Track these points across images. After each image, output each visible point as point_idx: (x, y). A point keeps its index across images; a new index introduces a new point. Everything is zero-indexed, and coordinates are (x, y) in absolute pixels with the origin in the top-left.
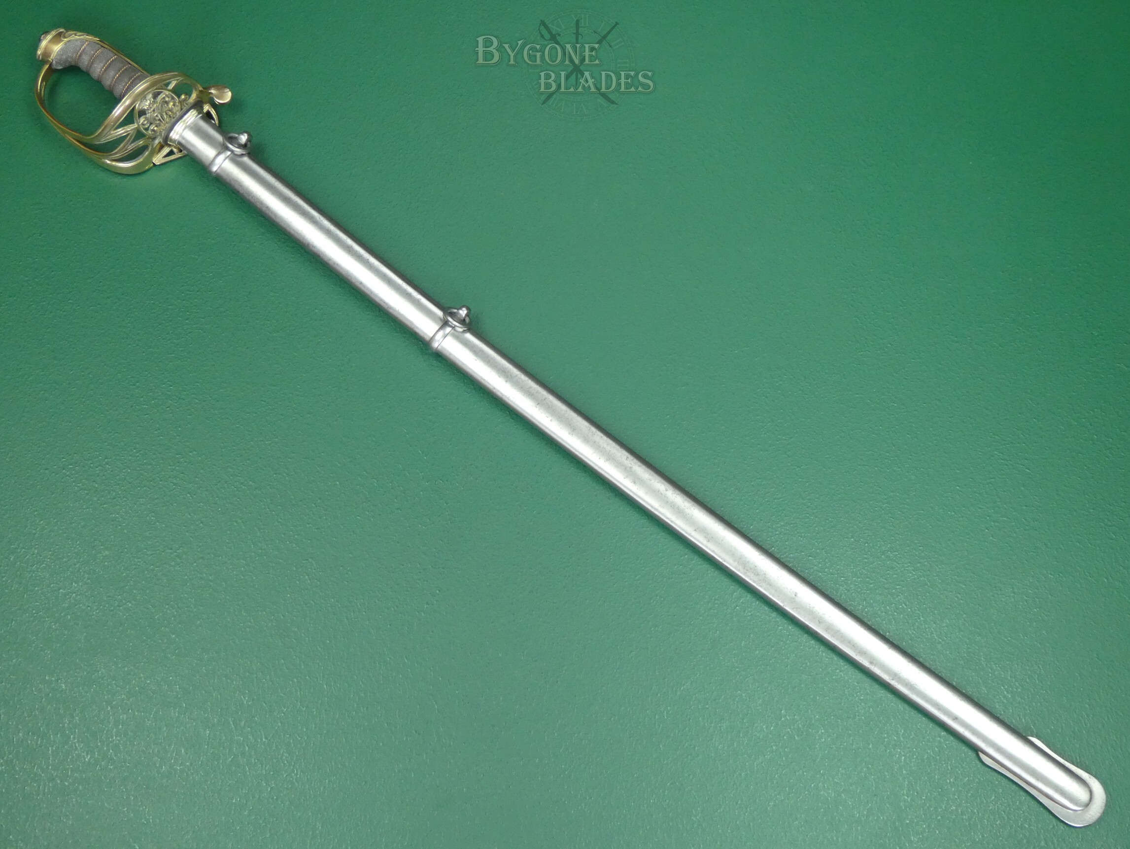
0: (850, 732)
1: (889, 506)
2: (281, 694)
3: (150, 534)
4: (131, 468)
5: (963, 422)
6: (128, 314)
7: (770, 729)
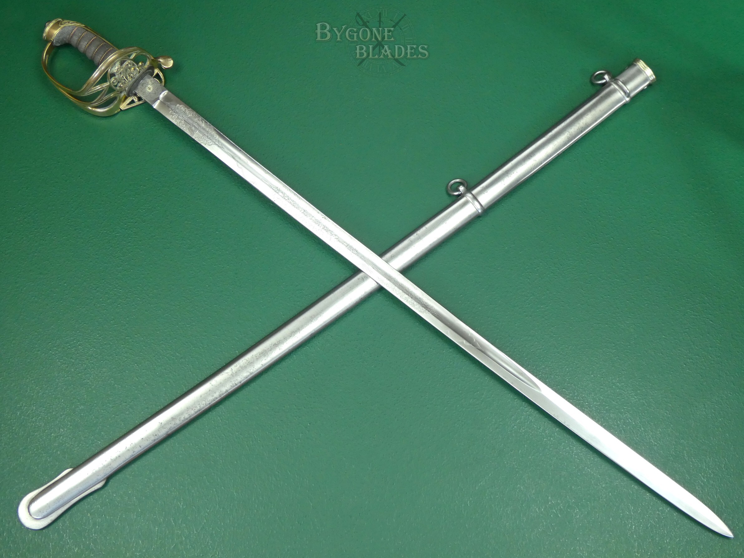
0: (596, 510)
3: (111, 393)
4: (96, 348)
5: (665, 290)
6: (89, 240)
7: (541, 510)
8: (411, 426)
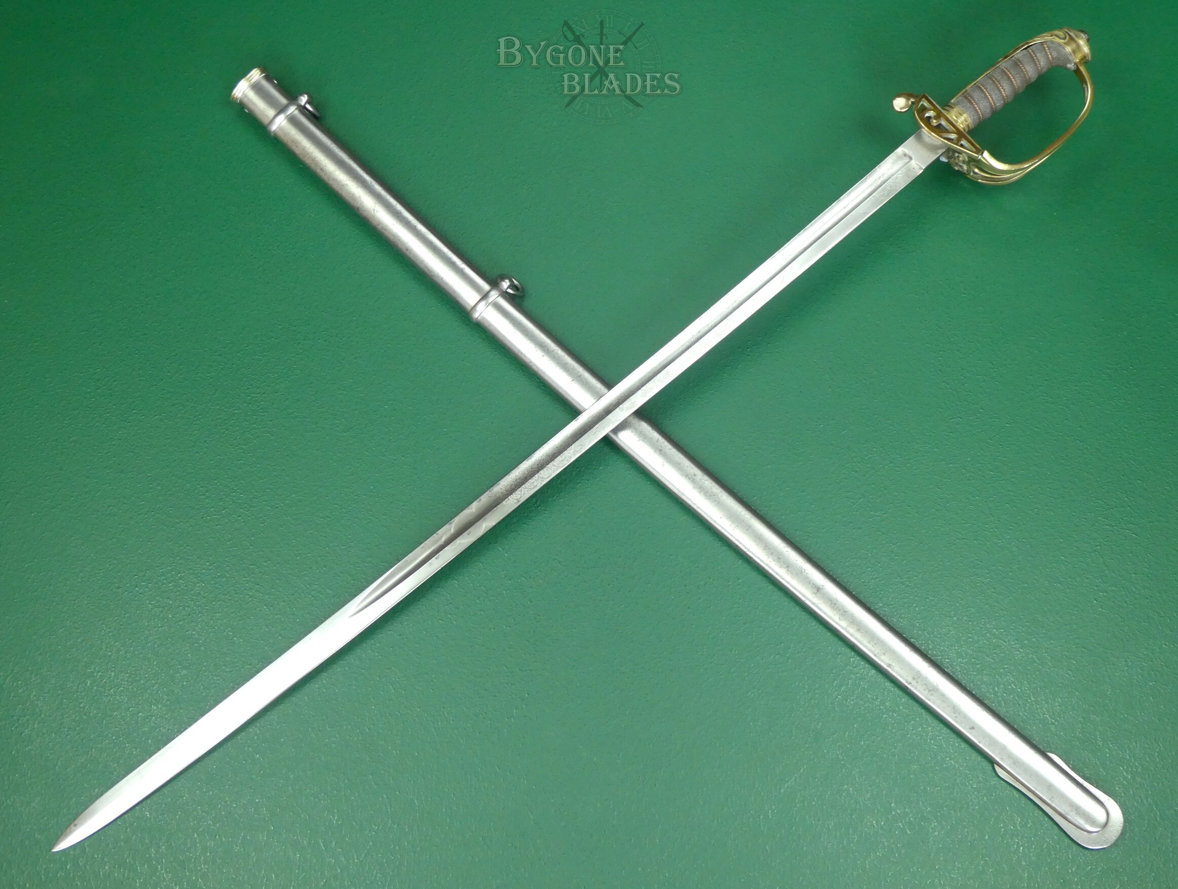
1: (991, 580)
2: (371, 812)
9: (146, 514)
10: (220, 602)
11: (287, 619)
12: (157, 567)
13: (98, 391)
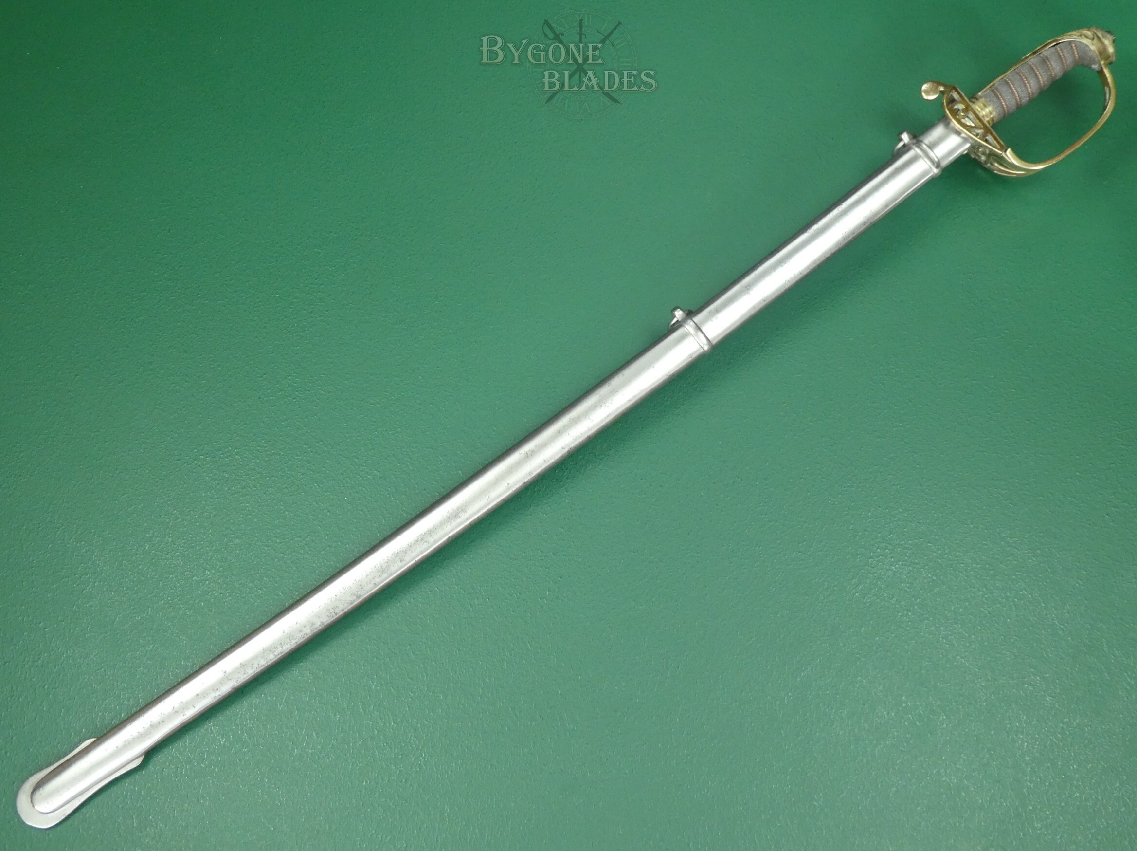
0: (971, 718)
1: (1008, 492)
2: (408, 680)
3: (279, 522)
4: (260, 458)
5: (1082, 407)
6: (254, 307)
7: (891, 714)
8: (706, 586)
9: (206, 392)
10: (274, 478)
11: (335, 496)
12: (215, 442)
13: (166, 275)
